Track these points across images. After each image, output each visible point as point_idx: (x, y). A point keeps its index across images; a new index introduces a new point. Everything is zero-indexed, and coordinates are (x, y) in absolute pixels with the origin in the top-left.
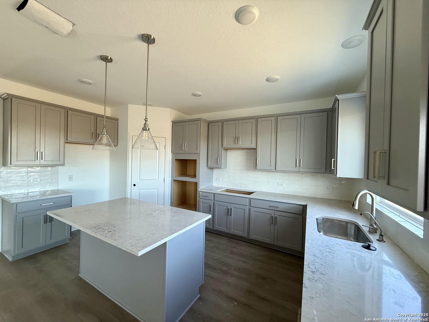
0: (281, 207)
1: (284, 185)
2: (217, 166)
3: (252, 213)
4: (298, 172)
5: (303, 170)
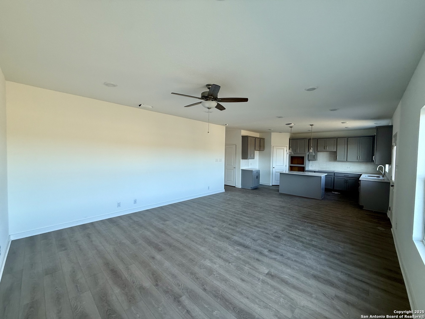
0: (350, 176)
1: (351, 168)
2: (314, 159)
3: (335, 179)
4: (359, 162)
5: (361, 161)
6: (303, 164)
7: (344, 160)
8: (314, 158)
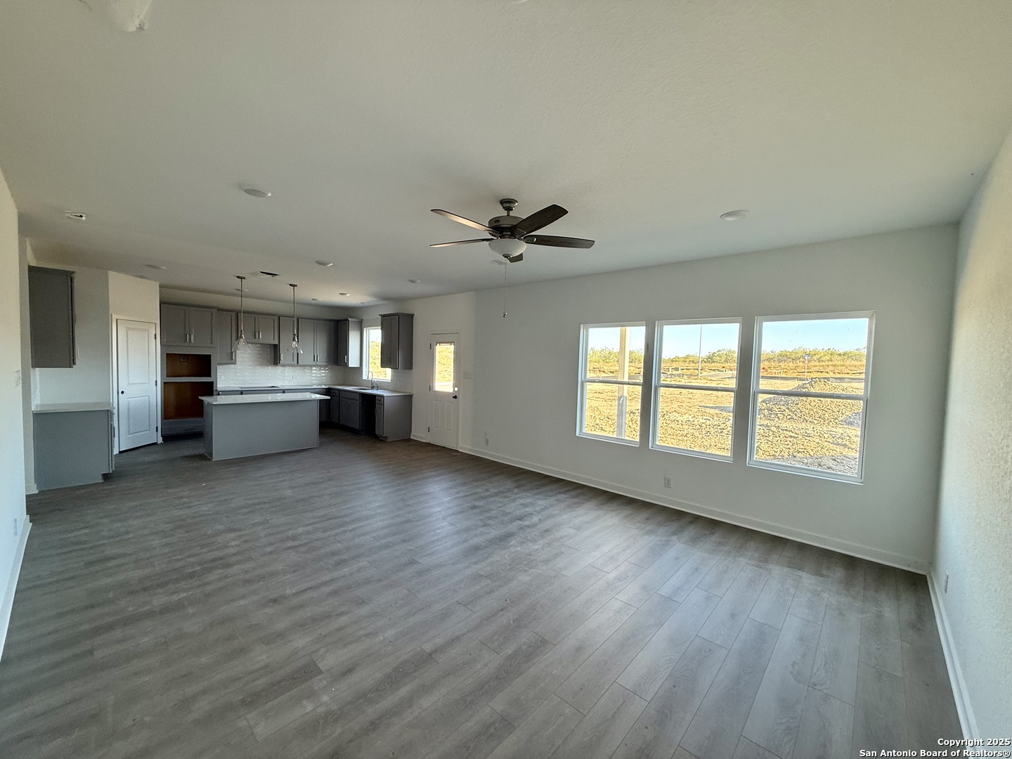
1: (298, 377)
4: (316, 366)
5: (321, 364)
6: (209, 375)
7: (293, 363)
8: (231, 360)
